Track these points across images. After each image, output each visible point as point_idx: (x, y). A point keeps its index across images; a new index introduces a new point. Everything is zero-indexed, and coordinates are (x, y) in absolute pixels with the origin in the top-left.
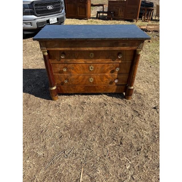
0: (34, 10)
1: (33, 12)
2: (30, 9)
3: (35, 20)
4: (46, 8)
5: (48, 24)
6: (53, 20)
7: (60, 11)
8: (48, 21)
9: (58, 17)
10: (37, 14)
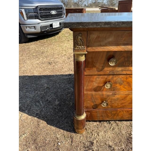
0: (38, 14)
1: (38, 16)
2: (34, 13)
3: (39, 24)
4: (50, 13)
5: (51, 28)
6: (56, 24)
7: (62, 16)
8: (51, 25)
9: (61, 21)
10: (42, 18)
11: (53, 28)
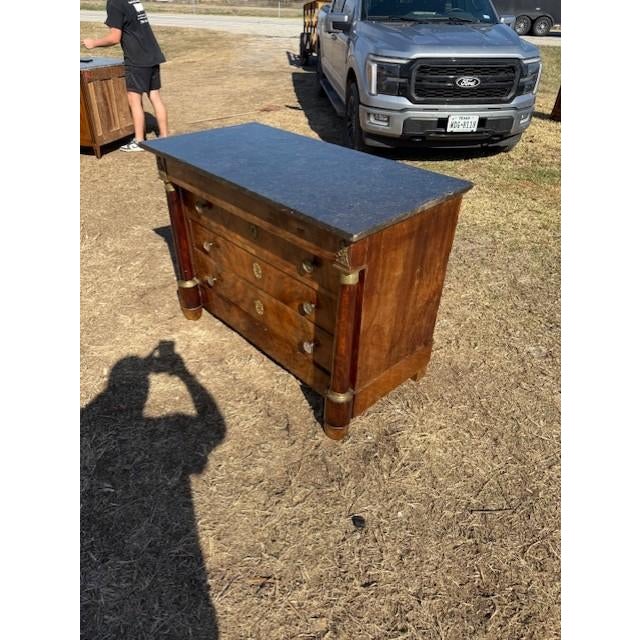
11: (446, 133)
